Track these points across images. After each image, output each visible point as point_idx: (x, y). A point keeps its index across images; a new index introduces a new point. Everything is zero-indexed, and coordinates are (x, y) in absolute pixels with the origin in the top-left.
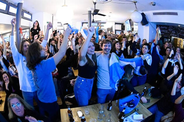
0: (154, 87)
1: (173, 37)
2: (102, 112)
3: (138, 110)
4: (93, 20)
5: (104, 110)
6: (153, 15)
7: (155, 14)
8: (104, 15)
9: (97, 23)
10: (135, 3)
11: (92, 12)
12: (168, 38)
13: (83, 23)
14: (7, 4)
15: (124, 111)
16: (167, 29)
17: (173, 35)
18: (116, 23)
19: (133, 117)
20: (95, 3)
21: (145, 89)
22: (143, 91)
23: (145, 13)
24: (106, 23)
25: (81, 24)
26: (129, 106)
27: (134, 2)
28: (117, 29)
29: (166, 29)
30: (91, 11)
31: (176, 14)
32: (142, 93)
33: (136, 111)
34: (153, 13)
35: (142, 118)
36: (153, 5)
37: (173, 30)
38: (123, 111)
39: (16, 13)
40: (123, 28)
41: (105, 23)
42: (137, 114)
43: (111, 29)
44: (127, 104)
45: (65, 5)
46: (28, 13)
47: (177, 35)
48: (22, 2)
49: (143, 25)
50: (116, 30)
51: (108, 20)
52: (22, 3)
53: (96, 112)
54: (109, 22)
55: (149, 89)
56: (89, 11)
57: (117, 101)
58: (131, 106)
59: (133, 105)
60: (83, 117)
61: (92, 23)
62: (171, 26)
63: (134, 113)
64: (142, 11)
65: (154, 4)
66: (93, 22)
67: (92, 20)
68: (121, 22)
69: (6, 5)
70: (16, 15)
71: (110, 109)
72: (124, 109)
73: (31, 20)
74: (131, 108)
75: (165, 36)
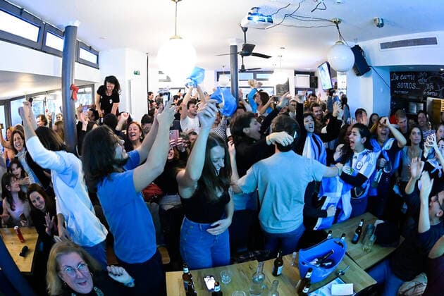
0: (382, 221)
1: (430, 99)
2: (260, 277)
3: (343, 274)
4: (243, 66)
5: (263, 273)
6: (382, 48)
7: (384, 46)
8: (267, 57)
9: (252, 74)
10: (337, 23)
11: (240, 49)
12: (417, 102)
13: (219, 74)
14: (40, 28)
15: (309, 275)
16: (416, 80)
17: (429, 93)
18: (297, 73)
19: (330, 289)
20: (245, 30)
21: (361, 225)
22: (357, 232)
23: (361, 44)
24: (273, 72)
25: (214, 75)
26: (322, 266)
27: (335, 22)
28: (299, 86)
29: (412, 82)
30: (236, 47)
31: (433, 41)
32: (355, 235)
33: (337, 276)
34: (381, 44)
35: (351, 292)
36: (378, 26)
37: (428, 82)
38: (307, 277)
39: (62, 50)
40: (314, 82)
41: (271, 72)
42: (341, 283)
43: (286, 87)
44: (317, 260)
45: (176, 37)
46: (90, 49)
47: (438, 92)
48: (76, 24)
49: (358, 75)
50: (297, 90)
51: (278, 66)
52: (76, 27)
53: (247, 278)
54: (281, 68)
55: (370, 226)
56: (232, 46)
57: (295, 253)
58: (326, 264)
59: (330, 263)
60: (218, 287)
61: (239, 74)
62: (423, 72)
63: (334, 281)
64: (356, 40)
65: (381, 22)
66: (243, 70)
67: (240, 68)
68: (308, 69)
69: (38, 29)
70: (61, 54)
71: (279, 273)
72: (310, 272)
73: (96, 66)
74: (327, 270)
75: (410, 97)
